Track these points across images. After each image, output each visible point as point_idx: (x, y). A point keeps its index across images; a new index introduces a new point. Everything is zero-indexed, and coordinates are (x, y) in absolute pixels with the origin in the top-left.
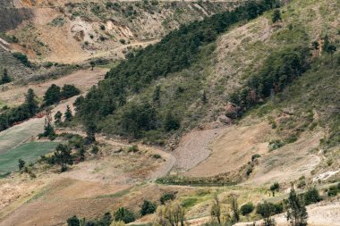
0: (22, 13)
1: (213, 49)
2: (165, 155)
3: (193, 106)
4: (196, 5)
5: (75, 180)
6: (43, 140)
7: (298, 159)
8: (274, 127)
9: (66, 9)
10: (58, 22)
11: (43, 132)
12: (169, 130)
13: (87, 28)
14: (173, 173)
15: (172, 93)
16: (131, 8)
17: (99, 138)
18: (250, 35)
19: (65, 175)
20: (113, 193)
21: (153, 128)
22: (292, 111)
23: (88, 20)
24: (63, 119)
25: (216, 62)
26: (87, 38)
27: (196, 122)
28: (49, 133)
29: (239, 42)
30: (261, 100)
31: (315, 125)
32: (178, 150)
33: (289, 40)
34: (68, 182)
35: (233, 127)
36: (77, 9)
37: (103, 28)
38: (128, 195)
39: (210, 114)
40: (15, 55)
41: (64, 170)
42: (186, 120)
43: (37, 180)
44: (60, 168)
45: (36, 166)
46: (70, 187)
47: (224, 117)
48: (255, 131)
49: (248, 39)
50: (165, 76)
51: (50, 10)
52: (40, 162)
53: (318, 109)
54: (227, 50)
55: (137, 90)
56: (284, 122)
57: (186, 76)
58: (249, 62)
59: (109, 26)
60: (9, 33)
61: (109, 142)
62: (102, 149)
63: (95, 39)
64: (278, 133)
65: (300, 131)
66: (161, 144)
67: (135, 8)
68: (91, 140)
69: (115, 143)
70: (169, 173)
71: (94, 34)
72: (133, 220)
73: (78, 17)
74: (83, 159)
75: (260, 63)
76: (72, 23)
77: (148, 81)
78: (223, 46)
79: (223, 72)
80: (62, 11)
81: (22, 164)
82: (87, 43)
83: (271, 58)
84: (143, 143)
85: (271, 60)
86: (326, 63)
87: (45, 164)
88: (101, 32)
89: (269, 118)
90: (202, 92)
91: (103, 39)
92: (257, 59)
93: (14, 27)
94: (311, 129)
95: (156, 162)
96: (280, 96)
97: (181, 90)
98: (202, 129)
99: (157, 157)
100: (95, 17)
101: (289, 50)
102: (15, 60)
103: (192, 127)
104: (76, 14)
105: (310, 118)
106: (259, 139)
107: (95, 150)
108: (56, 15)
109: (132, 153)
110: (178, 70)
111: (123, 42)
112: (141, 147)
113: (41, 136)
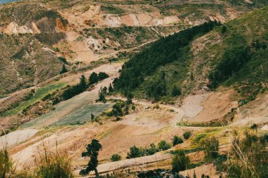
0: (60, 35)
1: (189, 49)
2: (176, 109)
3: (186, 81)
4: (152, 28)
5: (126, 125)
6: (99, 103)
7: (261, 110)
8: (239, 92)
9: (84, 32)
10: (80, 39)
11: (98, 98)
12: (175, 95)
13: (96, 42)
14: (185, 120)
15: (170, 75)
16: (118, 31)
17: (134, 101)
18: (209, 41)
19: (119, 122)
20: (152, 132)
21: (165, 94)
22: (247, 83)
23: (96, 38)
24: (108, 91)
25: (193, 56)
26: (96, 48)
27: (190, 91)
28: (102, 98)
29: (204, 45)
30: (224, 77)
31: (264, 90)
32: (183, 106)
33: (234, 43)
34: (122, 127)
35: (212, 93)
36: (90, 32)
37: (104, 42)
38: (162, 133)
39: (197, 86)
40: (59, 58)
41: (118, 119)
42: (183, 90)
43: (104, 126)
44: (115, 118)
45: (101, 117)
46: (124, 130)
47: (206, 87)
48: (227, 95)
49: (210, 43)
50: (164, 65)
51: (74, 33)
52: (102, 115)
53: (263, 81)
54: (198, 50)
55: (149, 74)
56: (243, 89)
57: (176, 65)
58: (213, 56)
59: (107, 41)
60: (54, 46)
61: (140, 103)
62: (137, 107)
63: (101, 48)
64: (242, 95)
65: (255, 94)
66: (173, 104)
67: (120, 31)
68: (129, 102)
69: (144, 104)
70: (182, 120)
71: (99, 45)
72: (169, 148)
73: (91, 37)
74: (127, 113)
75: (220, 56)
76: (88, 40)
77: (155, 68)
78: (194, 48)
79: (198, 62)
80: (81, 33)
81: (93, 117)
82: (96, 51)
83: (226, 53)
84: (161, 103)
85: (226, 54)
86: (261, 55)
87: (105, 117)
88: (103, 44)
89: (234, 87)
90: (189, 73)
91: (105, 48)
92: (218, 54)
93: (57, 43)
94: (262, 92)
95: (172, 114)
96: (237, 74)
97: (176, 73)
98: (194, 94)
99: (172, 111)
100: (99, 36)
101: (236, 48)
102: (59, 61)
103: (188, 94)
104: (89, 35)
105: (260, 87)
106: (231, 99)
107: (133, 108)
108: (78, 36)
109: (156, 109)
110: (170, 62)
111: (115, 49)
112: (161, 106)
113: (97, 101)
